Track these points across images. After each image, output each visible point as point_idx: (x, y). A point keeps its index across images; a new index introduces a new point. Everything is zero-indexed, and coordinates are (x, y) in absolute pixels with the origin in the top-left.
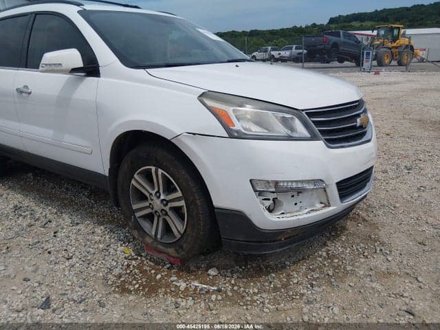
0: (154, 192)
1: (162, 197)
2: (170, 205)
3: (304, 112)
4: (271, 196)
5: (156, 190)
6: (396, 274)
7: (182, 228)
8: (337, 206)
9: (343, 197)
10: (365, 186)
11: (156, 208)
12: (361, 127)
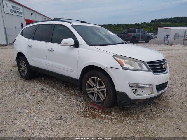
0: (95, 86)
1: (98, 87)
2: (100, 90)
3: (146, 63)
4: (135, 88)
5: (96, 85)
6: (174, 118)
7: (104, 98)
8: (156, 94)
9: (158, 91)
10: (165, 88)
11: (95, 91)
12: (164, 68)
